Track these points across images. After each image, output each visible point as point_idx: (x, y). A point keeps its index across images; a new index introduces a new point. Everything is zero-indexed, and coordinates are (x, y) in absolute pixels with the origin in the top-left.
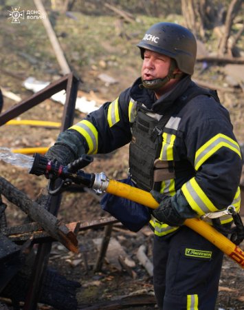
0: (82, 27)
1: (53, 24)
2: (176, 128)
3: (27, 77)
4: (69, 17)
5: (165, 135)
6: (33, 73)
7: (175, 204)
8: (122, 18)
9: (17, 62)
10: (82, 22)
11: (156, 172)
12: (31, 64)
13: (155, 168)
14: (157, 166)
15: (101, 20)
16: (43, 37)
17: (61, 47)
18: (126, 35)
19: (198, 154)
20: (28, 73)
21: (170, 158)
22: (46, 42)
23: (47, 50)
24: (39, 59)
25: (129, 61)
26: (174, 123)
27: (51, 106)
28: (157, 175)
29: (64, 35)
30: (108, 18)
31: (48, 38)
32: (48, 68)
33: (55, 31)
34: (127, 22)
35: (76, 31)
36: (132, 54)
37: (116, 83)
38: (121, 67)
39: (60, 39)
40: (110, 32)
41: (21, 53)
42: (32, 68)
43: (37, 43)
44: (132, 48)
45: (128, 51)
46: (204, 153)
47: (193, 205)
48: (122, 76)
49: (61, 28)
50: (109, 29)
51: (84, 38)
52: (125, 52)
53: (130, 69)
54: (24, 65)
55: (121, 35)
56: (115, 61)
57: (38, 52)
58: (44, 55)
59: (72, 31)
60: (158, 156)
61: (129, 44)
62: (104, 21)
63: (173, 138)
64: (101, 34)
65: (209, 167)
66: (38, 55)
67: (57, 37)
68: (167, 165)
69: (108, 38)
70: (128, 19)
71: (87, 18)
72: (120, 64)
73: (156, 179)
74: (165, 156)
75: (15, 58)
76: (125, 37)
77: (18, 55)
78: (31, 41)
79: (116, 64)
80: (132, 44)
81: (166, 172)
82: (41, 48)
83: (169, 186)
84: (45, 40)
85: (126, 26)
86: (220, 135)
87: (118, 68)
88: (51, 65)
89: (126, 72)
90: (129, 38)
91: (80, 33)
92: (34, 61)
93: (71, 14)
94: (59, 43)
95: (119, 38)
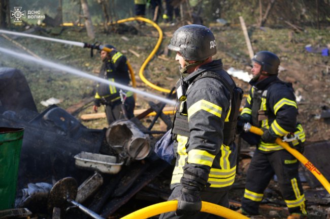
0: (268, 36)
1: (250, 35)
2: (266, 95)
3: (230, 68)
4: (262, 30)
5: (262, 99)
6: (234, 65)
7: (270, 132)
8: (295, 30)
9: (225, 58)
10: (268, 33)
11: (259, 116)
12: (233, 59)
13: (258, 114)
14: (260, 113)
15: (281, 32)
16: (243, 43)
17: (253, 49)
18: (295, 41)
19: (274, 107)
20: (231, 65)
21: (265, 109)
22: (245, 46)
23: (244, 51)
24: (239, 56)
25: (295, 57)
26: (265, 93)
27: (242, 85)
28: (260, 117)
29: (255, 42)
30: (286, 30)
31: (246, 44)
32: (244, 62)
33: (250, 39)
34: (297, 33)
35: (264, 39)
36: (297, 52)
37: (285, 71)
38: (289, 61)
39: (253, 44)
40: (285, 39)
41: (228, 53)
42: (234, 62)
43: (238, 47)
44: (298, 48)
45: (295, 51)
46: (277, 107)
47: (277, 133)
48: (290, 66)
49: (255, 37)
50: (285, 37)
51: (268, 43)
52: (293, 51)
53: (295, 62)
54: (229, 60)
55: (292, 41)
56: (286, 57)
57: (239, 52)
58: (242, 54)
59: (261, 39)
60: (260, 109)
61: (296, 46)
62: (283, 32)
63: (265, 100)
64: (279, 40)
65: (280, 113)
66: (238, 54)
67: (251, 43)
68: (264, 113)
69: (283, 43)
70: (298, 31)
71: (273, 31)
72: (289, 58)
73: (259, 119)
74: (263, 108)
75: (224, 56)
76: (294, 42)
77: (226, 54)
78: (235, 46)
79: (286, 59)
80: (299, 46)
81: (264, 116)
82: (240, 50)
83: (265, 123)
84: (243, 45)
85: (296, 35)
86: (284, 99)
87: (287, 61)
88: (245, 60)
89: (292, 63)
90: (296, 43)
91: (266, 40)
92: (235, 58)
93: (262, 28)
94: (252, 46)
95: (291, 43)
